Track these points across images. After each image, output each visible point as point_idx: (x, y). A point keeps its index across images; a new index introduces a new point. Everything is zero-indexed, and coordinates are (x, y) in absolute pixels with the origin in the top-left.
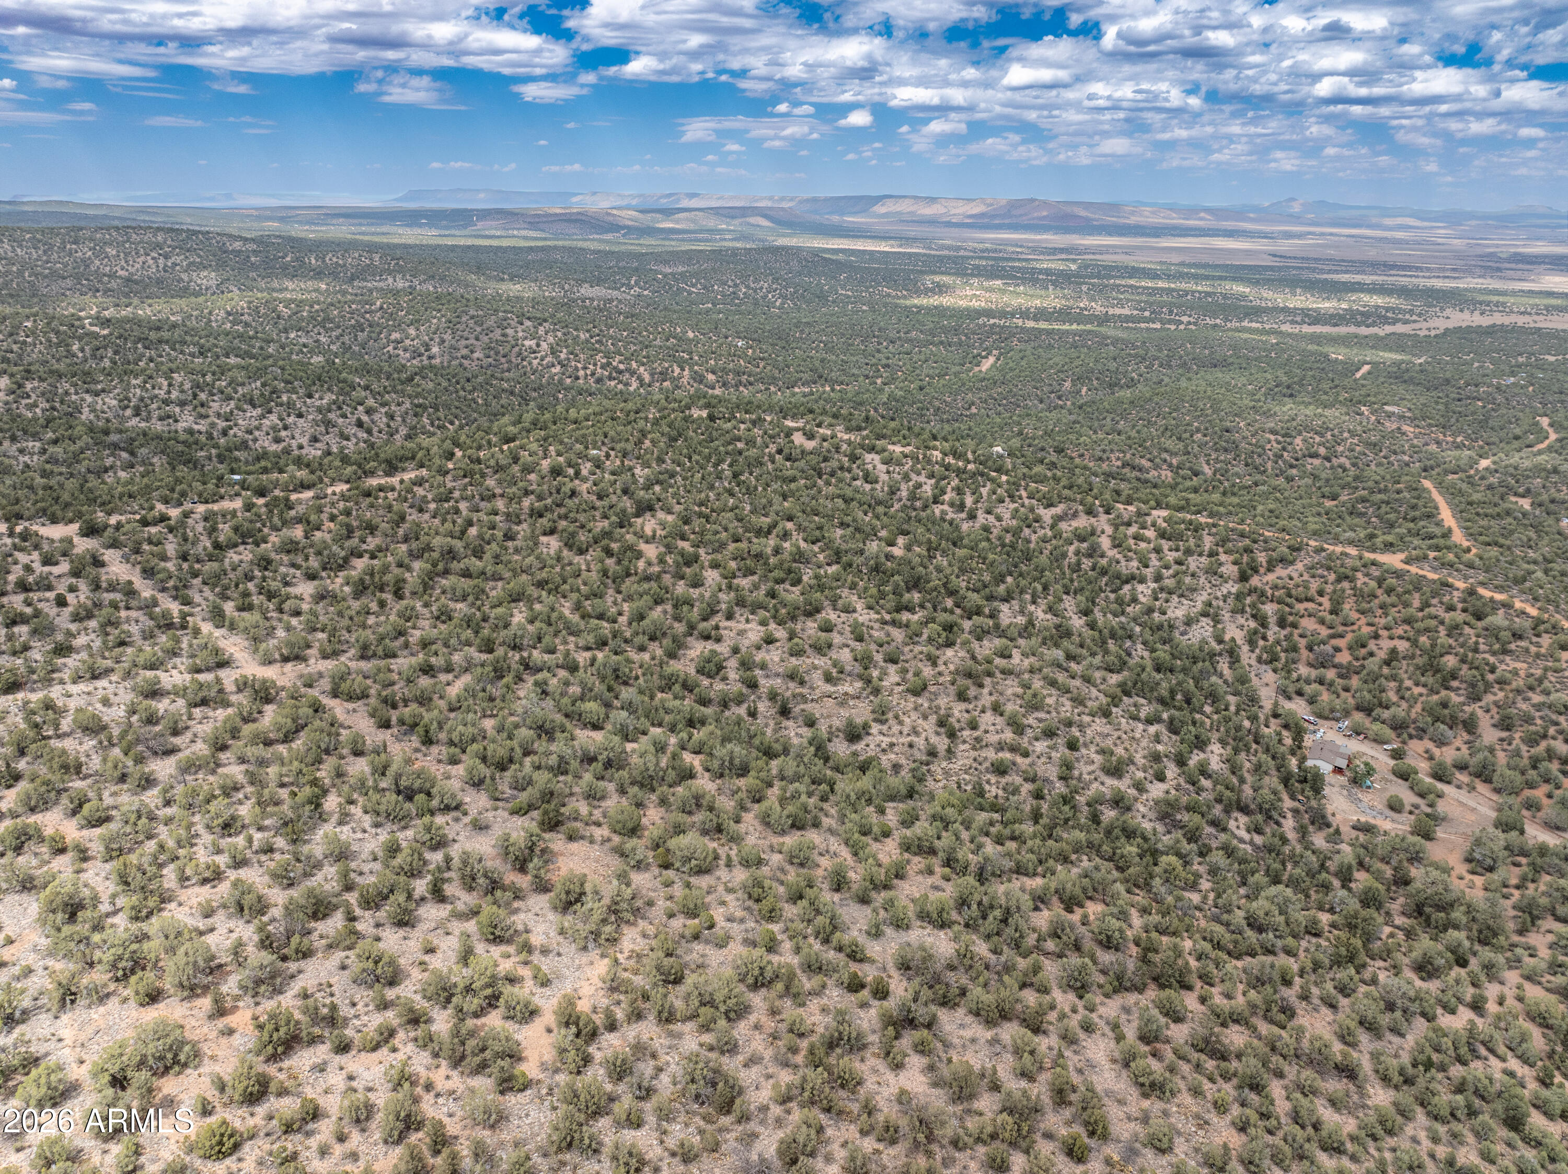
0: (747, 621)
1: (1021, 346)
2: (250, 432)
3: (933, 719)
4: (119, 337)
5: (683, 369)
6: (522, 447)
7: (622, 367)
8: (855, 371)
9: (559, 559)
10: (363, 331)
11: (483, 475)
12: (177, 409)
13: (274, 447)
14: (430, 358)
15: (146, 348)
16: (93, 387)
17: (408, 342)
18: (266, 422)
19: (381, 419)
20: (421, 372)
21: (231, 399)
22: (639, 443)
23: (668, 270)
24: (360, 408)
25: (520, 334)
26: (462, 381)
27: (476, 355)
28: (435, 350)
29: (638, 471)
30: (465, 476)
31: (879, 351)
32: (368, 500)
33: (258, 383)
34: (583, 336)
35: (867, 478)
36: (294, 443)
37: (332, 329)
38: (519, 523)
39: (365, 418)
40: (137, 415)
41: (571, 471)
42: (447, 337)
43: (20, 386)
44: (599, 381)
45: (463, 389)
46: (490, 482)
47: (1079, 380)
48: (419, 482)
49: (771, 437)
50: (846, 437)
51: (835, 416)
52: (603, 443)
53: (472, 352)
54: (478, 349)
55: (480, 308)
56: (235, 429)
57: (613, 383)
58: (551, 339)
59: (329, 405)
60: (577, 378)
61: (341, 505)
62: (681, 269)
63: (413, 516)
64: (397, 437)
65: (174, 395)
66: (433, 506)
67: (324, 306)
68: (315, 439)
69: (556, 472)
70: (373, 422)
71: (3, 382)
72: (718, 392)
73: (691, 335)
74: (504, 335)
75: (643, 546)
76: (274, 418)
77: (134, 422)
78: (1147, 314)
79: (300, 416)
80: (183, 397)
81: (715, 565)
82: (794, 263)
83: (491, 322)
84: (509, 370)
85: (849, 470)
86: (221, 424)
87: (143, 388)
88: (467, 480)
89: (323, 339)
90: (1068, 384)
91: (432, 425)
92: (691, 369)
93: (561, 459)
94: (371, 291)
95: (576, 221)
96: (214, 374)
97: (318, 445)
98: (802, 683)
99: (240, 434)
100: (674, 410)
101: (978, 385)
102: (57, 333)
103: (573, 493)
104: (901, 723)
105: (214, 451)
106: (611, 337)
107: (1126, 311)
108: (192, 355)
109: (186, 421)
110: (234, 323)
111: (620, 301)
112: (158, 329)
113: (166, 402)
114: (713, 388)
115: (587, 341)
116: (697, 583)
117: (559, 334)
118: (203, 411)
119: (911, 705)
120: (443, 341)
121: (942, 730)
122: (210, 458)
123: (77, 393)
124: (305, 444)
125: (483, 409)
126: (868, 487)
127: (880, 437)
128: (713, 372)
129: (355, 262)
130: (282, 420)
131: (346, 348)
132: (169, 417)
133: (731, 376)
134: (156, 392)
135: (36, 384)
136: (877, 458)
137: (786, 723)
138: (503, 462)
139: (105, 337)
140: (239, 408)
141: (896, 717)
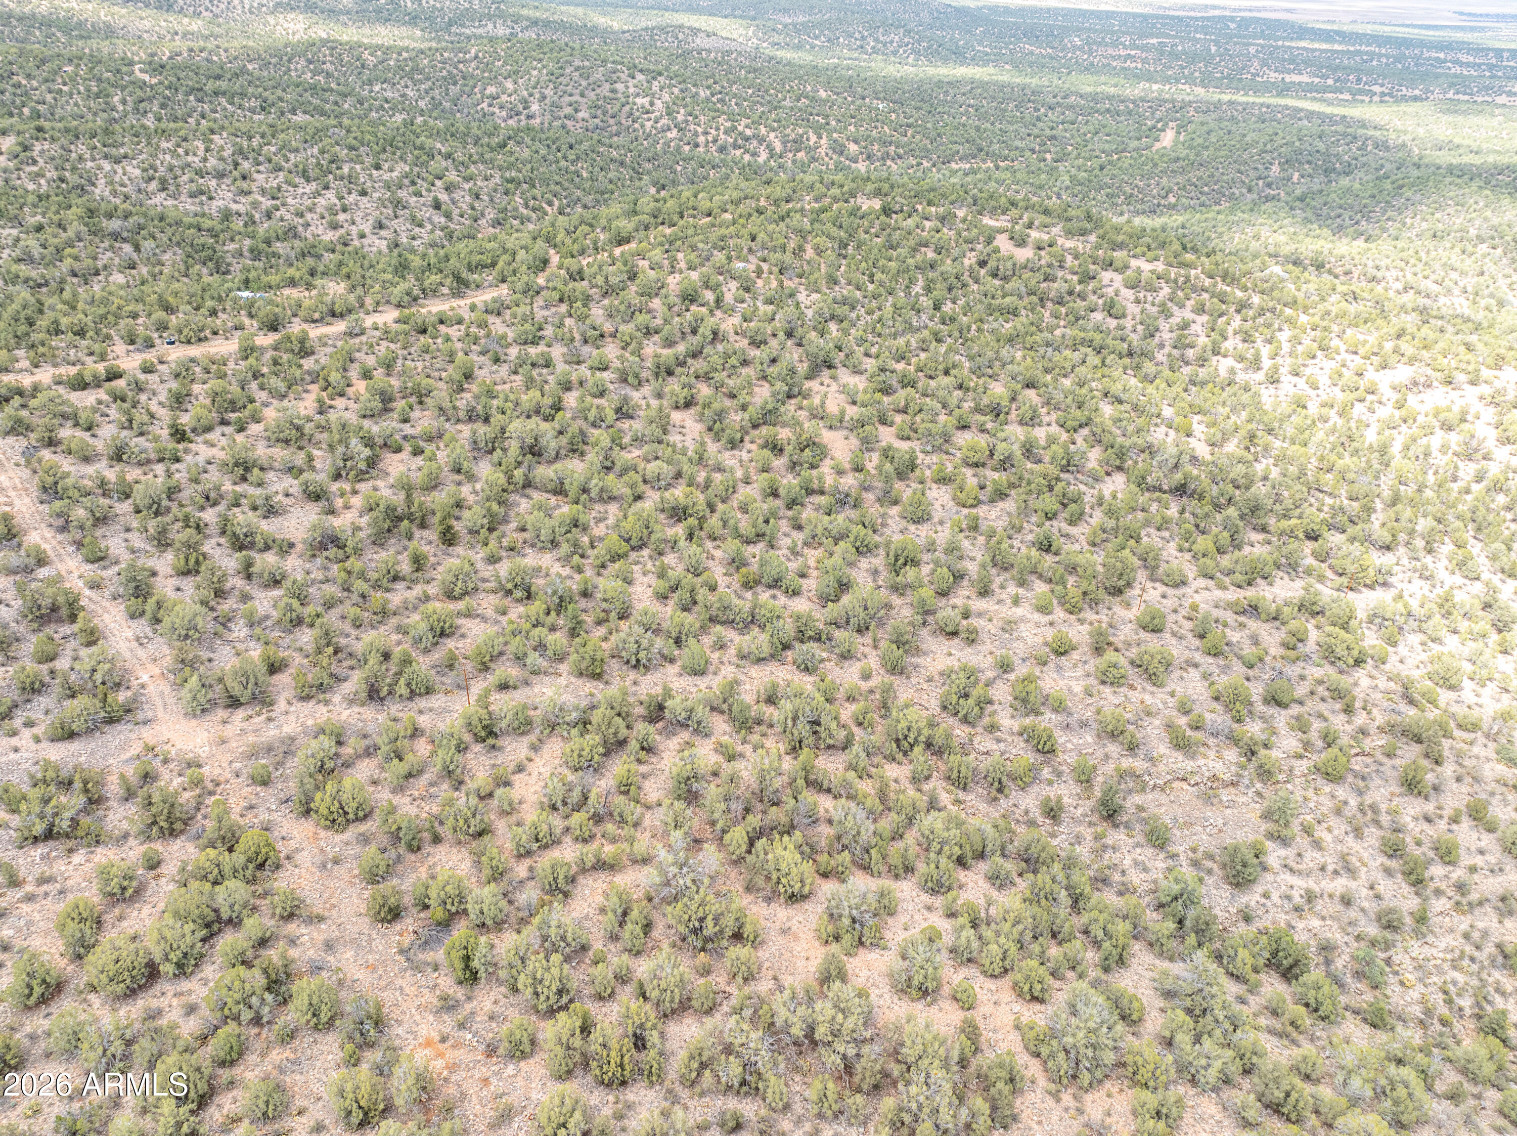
0: (1016, 602)
1: (1199, 118)
2: (301, 214)
3: (1373, 835)
4: (169, 88)
5: (820, 137)
6: (642, 255)
7: (748, 132)
8: (1018, 143)
9: (701, 460)
10: (455, 83)
11: (587, 300)
12: (213, 183)
13: (329, 236)
14: (529, 117)
15: (200, 101)
16: (114, 151)
17: (504, 98)
18: (321, 201)
19: (463, 198)
20: (515, 136)
21: (280, 169)
22: (799, 251)
23: (788, 20)
24: (438, 183)
25: (632, 90)
26: (564, 147)
27: (581, 115)
28: (535, 108)
29: (802, 297)
30: (561, 300)
31: (1038, 119)
32: (424, 339)
33: (315, 150)
34: (703, 93)
35: (1111, 309)
36: (354, 230)
37: (421, 82)
38: (640, 384)
39: (443, 197)
40: (164, 189)
41: (709, 296)
42: (549, 92)
43: (26, 148)
44: (722, 149)
45: (565, 157)
46: (597, 313)
47: (1287, 163)
48: (496, 309)
49: (968, 241)
50: (1069, 244)
51: (1046, 212)
52: (750, 250)
53: (576, 111)
54: (583, 107)
55: (586, 57)
56: (283, 211)
57: (738, 153)
58: (666, 97)
59: (400, 179)
60: (697, 145)
61: (383, 349)
62: (801, 19)
63: (485, 373)
64: (482, 222)
65: (212, 162)
66: (513, 351)
67: (413, 54)
68: (380, 226)
69: (689, 297)
70: (453, 202)
71: (9, 143)
72: (862, 167)
73: (823, 94)
74: (613, 91)
75: (828, 437)
76: (330, 197)
77: (159, 198)
78: (1330, 82)
79: (363, 193)
80: (221, 166)
81: (943, 480)
83: (598, 75)
84: (618, 134)
85: (1082, 297)
86: (267, 203)
87: (173, 153)
88: (563, 308)
89: (410, 93)
90: (1275, 168)
91: (526, 206)
92: (829, 137)
93: (694, 275)
94: (469, 38)
96: (263, 136)
97: (384, 233)
98: (1132, 748)
99: (288, 216)
100: (836, 200)
101: (1174, 166)
102: (100, 80)
103: (716, 335)
104: (1317, 845)
105: (248, 242)
106: (735, 96)
107: (1304, 79)
108: (253, 111)
109: (224, 198)
110: (315, 73)
111: (740, 53)
112: (218, 77)
113: (200, 173)
114: (856, 162)
115: (708, 100)
116: (919, 516)
117: (676, 91)
118: (245, 185)
119: (1327, 804)
120: (544, 97)
121: (1393, 864)
122: (240, 254)
123: (93, 159)
124: (367, 231)
125: (587, 185)
126: (1113, 323)
127: (1115, 247)
128: (856, 142)
130: (341, 198)
131: (436, 105)
132: (202, 193)
133: (876, 147)
134: (190, 159)
135: (46, 145)
136: (1118, 278)
137: (1117, 837)
138: (613, 280)
139: (152, 87)
140: (288, 182)
141: (1307, 831)
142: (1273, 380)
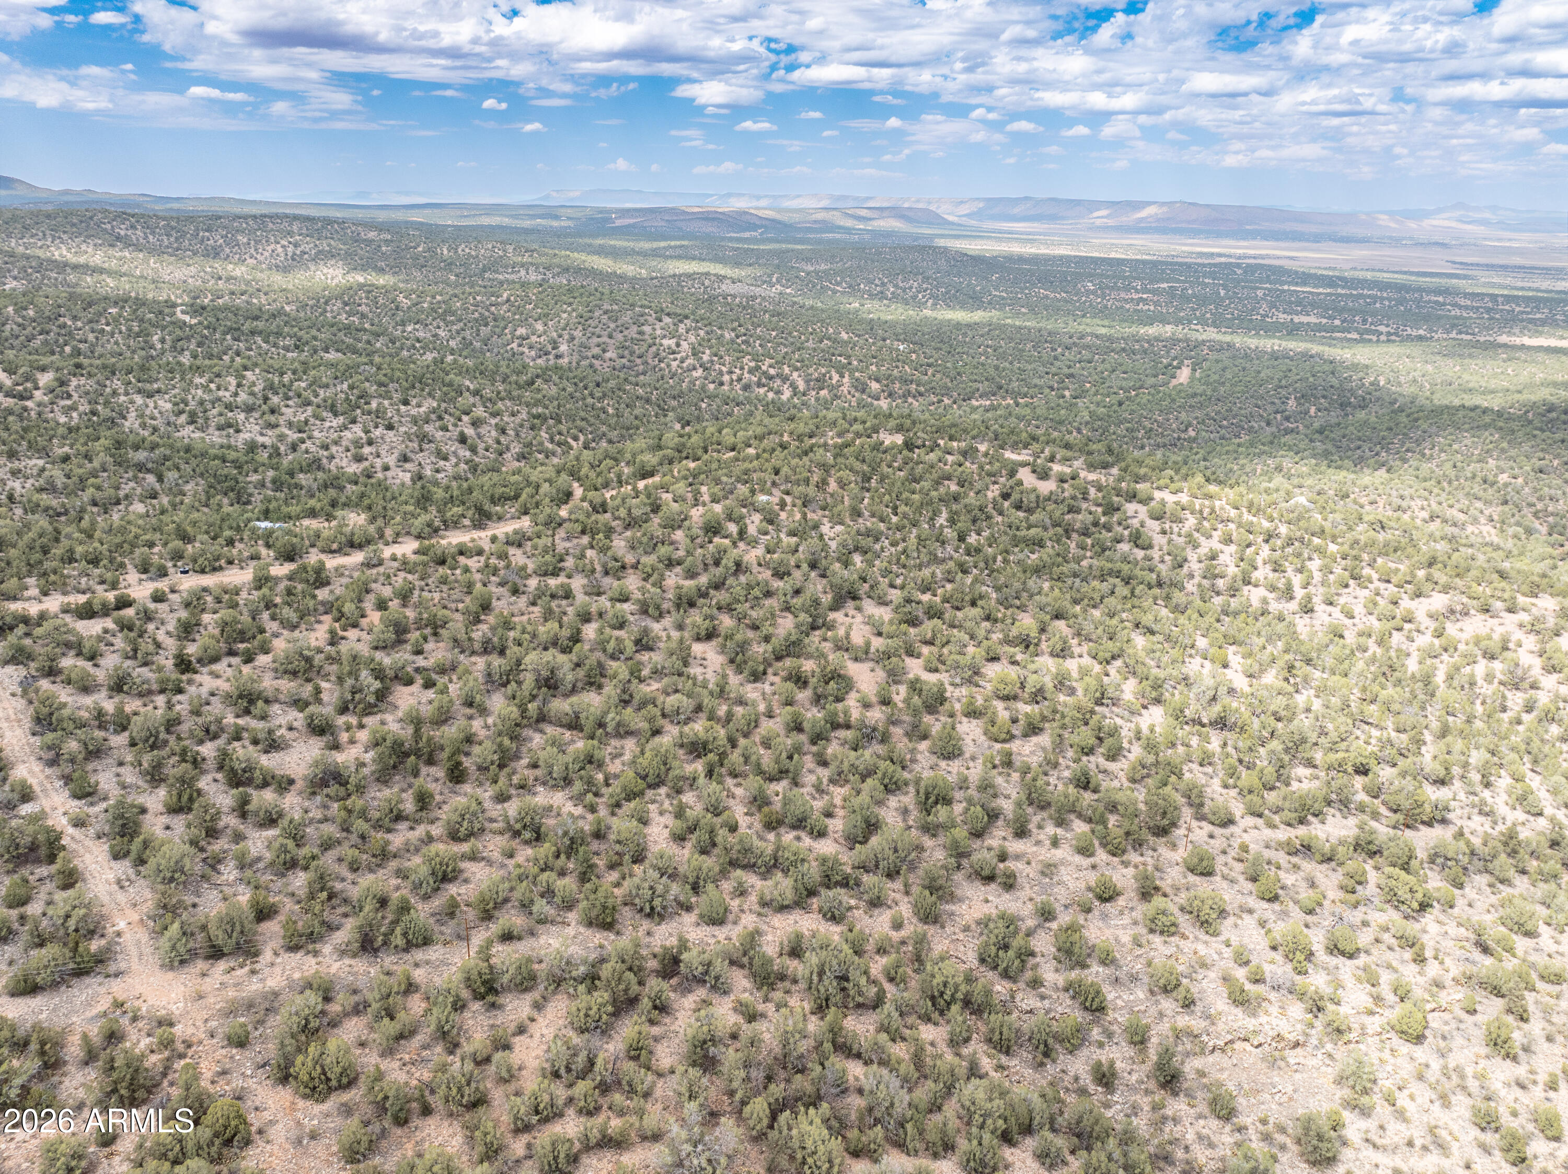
0: (1055, 843)
1: (1214, 356)
2: (326, 447)
3: (1461, 1104)
4: (207, 327)
5: (842, 376)
6: (665, 488)
7: (772, 372)
8: (1036, 381)
9: (722, 693)
10: (486, 325)
11: (609, 532)
12: (242, 416)
13: (353, 468)
14: (558, 357)
15: (236, 339)
16: (148, 386)
17: (534, 339)
18: (347, 434)
19: (489, 433)
20: (544, 375)
21: (309, 404)
22: (822, 485)
23: (810, 268)
24: (465, 418)
25: (658, 332)
26: (591, 385)
27: (608, 355)
28: (563, 348)
29: (825, 529)
30: (583, 532)
31: (1056, 358)
32: (442, 570)
33: (345, 386)
34: (728, 335)
35: (1137, 540)
36: (378, 463)
37: (453, 323)
38: (660, 616)
39: (470, 432)
40: (193, 422)
41: (733, 528)
42: (578, 333)
43: (62, 383)
44: (746, 388)
45: (592, 395)
46: (619, 544)
47: (1303, 398)
48: (517, 541)
49: (990, 474)
50: (1092, 477)
51: (1067, 446)
52: (774, 484)
53: (604, 351)
54: (611, 348)
55: (615, 302)
56: (308, 444)
57: (762, 391)
58: (692, 339)
59: (427, 414)
60: (722, 384)
61: (400, 580)
62: (823, 267)
63: (503, 604)
64: (508, 456)
65: (243, 397)
66: (533, 583)
67: (447, 297)
68: (405, 459)
69: (713, 529)
70: (479, 436)
71: (47, 378)
72: (883, 404)
73: (844, 336)
74: (641, 333)
75: (853, 669)
76: (357, 429)
77: (187, 431)
78: (1337, 322)
79: (390, 427)
80: (251, 400)
81: (973, 713)
82: (942, 263)
83: (626, 318)
84: (644, 373)
85: (1108, 528)
86: (293, 436)
87: (206, 388)
88: (585, 540)
89: (442, 333)
90: (1292, 403)
91: (552, 440)
92: (851, 376)
93: (718, 508)
94: (501, 283)
95: (714, 219)
96: (294, 373)
97: (408, 466)
98: (1187, 1005)
99: (313, 449)
100: (858, 435)
101: (1192, 401)
102: (142, 321)
103: (739, 567)
104: (1401, 1115)
105: (271, 474)
106: (759, 338)
107: (1312, 319)
108: (287, 349)
109: (251, 431)
110: (350, 314)
111: (764, 299)
112: (256, 318)
113: (229, 407)
114: (878, 399)
115: (733, 341)
116: (950, 751)
117: (702, 333)
118: (273, 419)
119: (1407, 1068)
120: (573, 338)
121: (1489, 1139)
122: (262, 485)
123: (127, 394)
124: (392, 464)
125: (613, 421)
126: (1140, 554)
127: (1138, 479)
128: (877, 380)
129: (488, 254)
130: (367, 432)
131: (466, 344)
132: (230, 426)
133: (897, 385)
134: (221, 393)
135: (83, 381)
136: (1143, 510)
137: (1177, 1106)
138: (636, 512)
139: (191, 327)
140: (316, 416)
141: (1388, 1099)
142: (1307, 609)
